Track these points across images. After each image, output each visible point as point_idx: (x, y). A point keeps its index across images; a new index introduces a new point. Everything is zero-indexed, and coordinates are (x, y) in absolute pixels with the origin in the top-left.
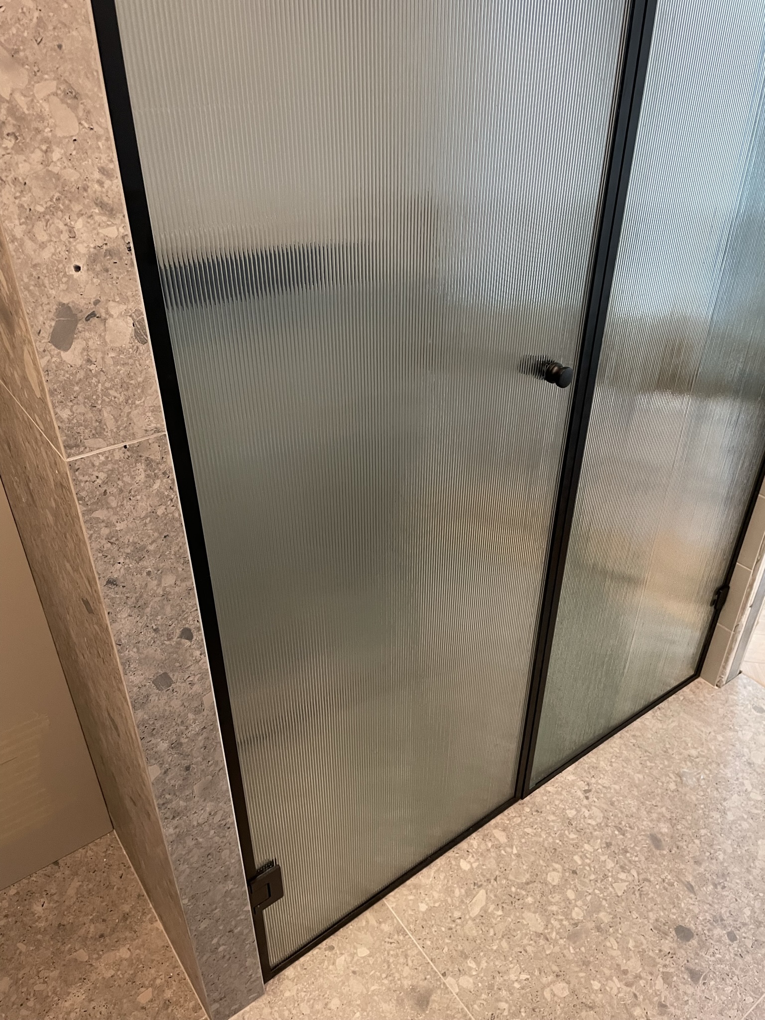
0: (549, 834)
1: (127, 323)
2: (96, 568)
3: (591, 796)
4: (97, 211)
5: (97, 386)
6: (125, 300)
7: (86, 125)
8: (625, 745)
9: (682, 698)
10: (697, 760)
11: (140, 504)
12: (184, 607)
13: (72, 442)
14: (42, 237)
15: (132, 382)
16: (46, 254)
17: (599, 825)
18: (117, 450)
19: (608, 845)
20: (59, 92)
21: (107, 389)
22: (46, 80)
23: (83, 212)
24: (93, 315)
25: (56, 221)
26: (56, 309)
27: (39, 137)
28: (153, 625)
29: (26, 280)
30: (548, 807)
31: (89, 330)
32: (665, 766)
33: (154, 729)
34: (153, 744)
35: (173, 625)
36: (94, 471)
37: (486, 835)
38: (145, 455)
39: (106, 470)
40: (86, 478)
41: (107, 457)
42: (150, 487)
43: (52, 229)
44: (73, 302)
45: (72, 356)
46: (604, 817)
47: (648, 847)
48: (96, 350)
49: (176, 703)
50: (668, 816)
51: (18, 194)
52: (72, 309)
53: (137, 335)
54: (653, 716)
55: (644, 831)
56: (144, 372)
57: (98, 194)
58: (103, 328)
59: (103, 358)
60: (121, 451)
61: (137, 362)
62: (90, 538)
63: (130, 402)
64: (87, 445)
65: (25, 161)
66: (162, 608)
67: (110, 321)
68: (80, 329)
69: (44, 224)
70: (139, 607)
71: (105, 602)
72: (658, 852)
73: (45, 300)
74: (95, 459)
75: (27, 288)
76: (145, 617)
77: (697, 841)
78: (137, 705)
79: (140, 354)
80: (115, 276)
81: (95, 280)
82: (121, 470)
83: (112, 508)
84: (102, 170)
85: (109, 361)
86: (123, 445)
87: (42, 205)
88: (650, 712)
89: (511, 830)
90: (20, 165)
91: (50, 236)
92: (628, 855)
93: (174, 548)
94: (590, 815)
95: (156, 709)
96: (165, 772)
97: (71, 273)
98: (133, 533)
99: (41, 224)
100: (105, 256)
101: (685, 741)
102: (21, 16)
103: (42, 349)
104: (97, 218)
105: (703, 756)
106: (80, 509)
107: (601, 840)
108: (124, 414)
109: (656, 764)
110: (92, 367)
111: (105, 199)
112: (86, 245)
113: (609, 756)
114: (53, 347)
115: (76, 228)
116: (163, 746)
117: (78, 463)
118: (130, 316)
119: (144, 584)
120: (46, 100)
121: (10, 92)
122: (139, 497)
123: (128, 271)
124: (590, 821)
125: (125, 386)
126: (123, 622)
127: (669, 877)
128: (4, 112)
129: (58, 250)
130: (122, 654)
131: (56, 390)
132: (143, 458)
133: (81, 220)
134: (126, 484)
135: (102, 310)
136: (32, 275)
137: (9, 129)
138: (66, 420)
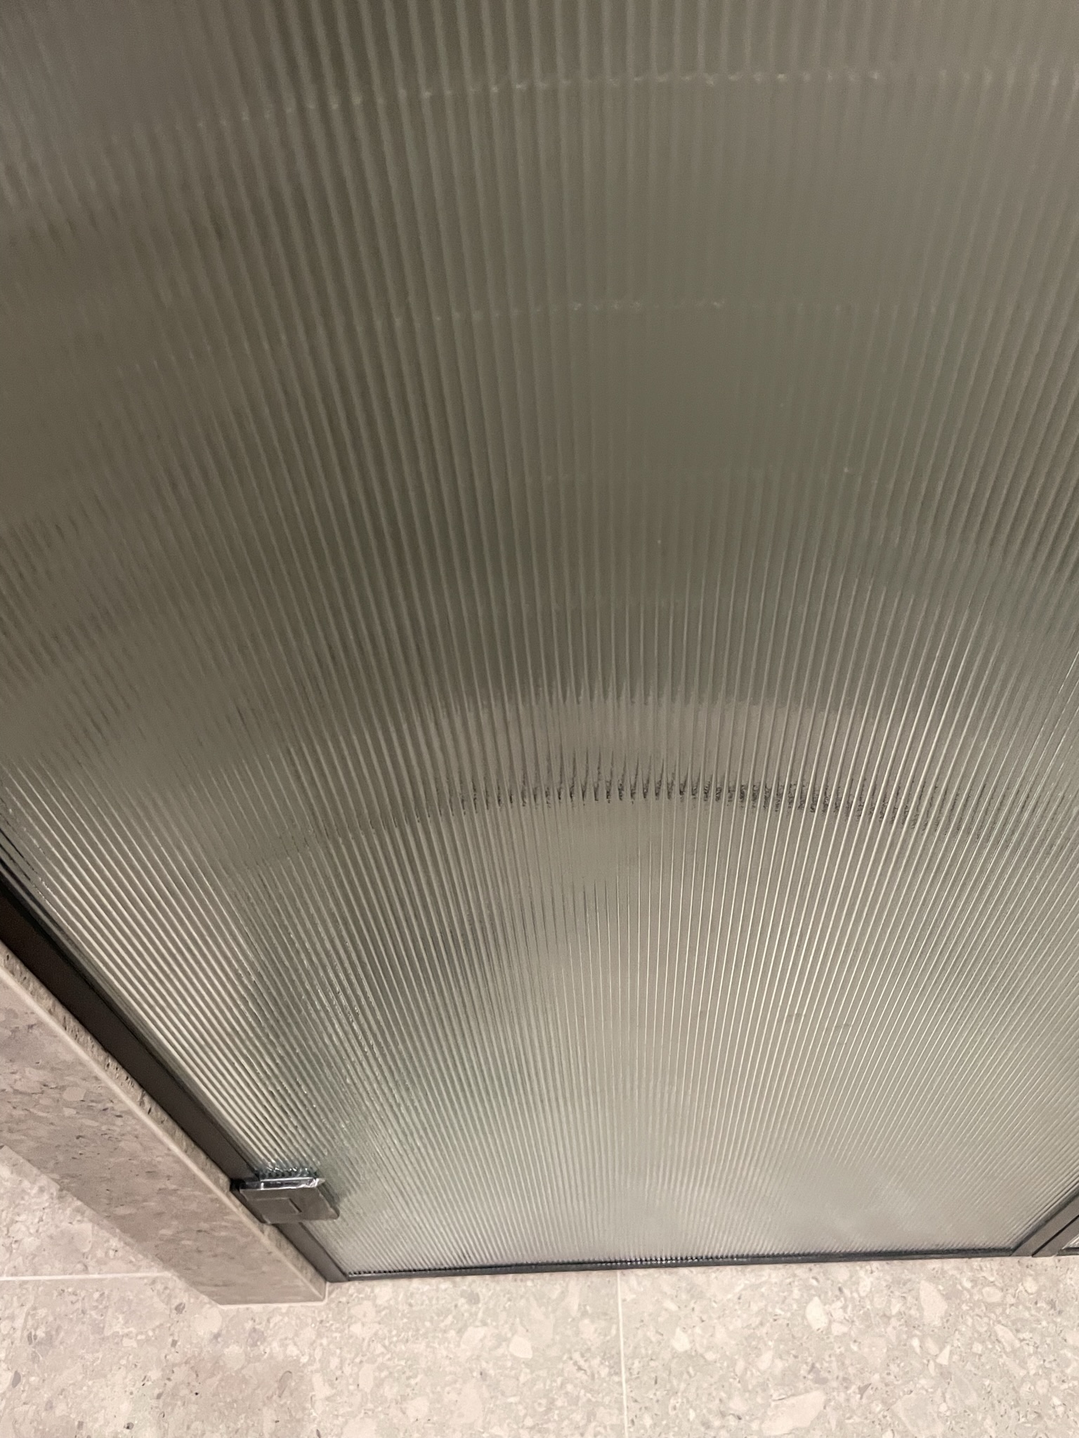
37: (899, 1282)
89: (965, 1307)
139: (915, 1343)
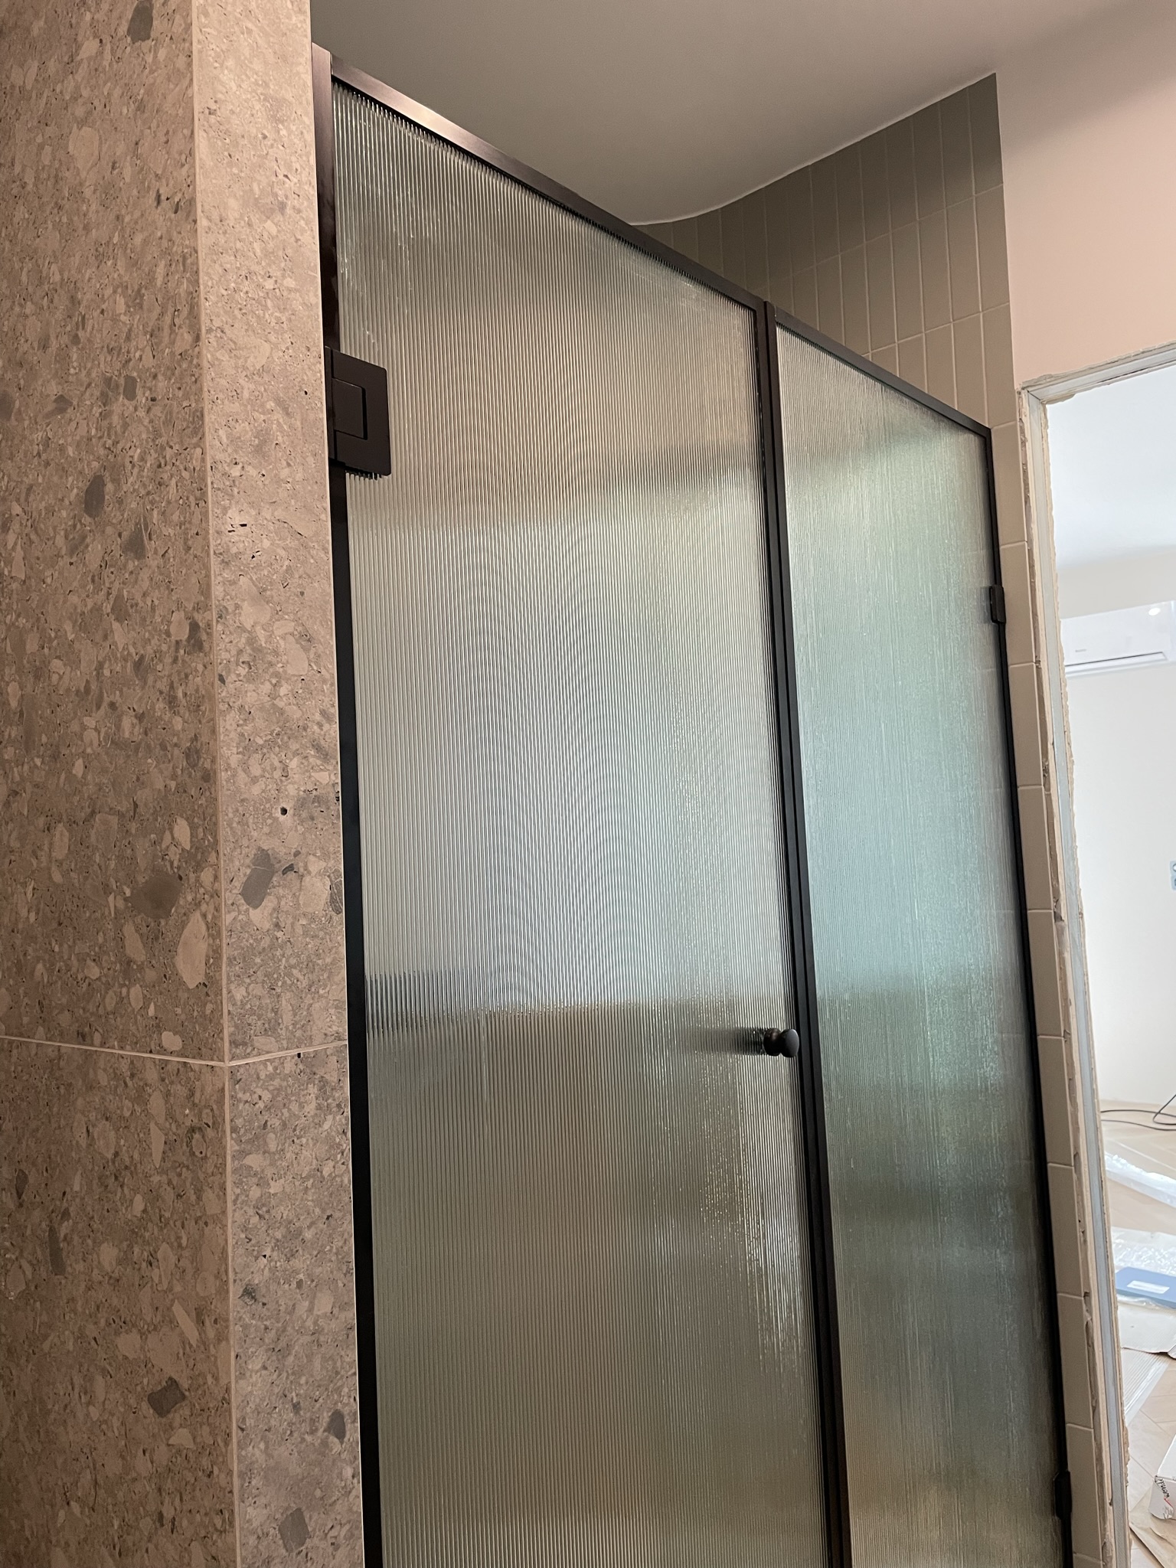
1: (324, 884)
2: (233, 1260)
4: (312, 753)
5: (280, 960)
6: (326, 856)
7: (315, 668)
11: (304, 1152)
12: (339, 1364)
13: (239, 1038)
14: (256, 770)
15: (320, 962)
16: (256, 790)
18: (289, 1059)
20: (296, 633)
21: (292, 967)
22: (286, 620)
23: (300, 752)
24: (291, 868)
25: (273, 756)
26: (255, 855)
27: (271, 670)
28: (294, 1394)
29: (230, 815)
31: (285, 886)
35: (321, 1400)
36: (257, 1086)
38: (321, 1072)
39: (271, 1088)
40: (247, 1097)
41: (276, 1068)
42: (320, 1126)
43: (267, 764)
44: (273, 848)
45: (260, 917)
48: (287, 913)
51: (241, 722)
52: (271, 857)
53: (333, 901)
56: (334, 950)
57: (316, 737)
58: (298, 885)
59: (293, 924)
60: (293, 1061)
61: (328, 937)
62: (235, 1202)
63: (313, 990)
64: (256, 1044)
65: (254, 691)
66: (310, 1357)
67: (307, 879)
68: (275, 883)
69: (260, 757)
70: (280, 1351)
71: (236, 1330)
73: (245, 842)
74: (262, 1067)
75: (230, 825)
76: (284, 1375)
79: (332, 927)
80: (320, 826)
81: (299, 827)
82: (289, 1091)
83: (269, 1153)
84: (323, 713)
85: (299, 931)
86: (295, 1052)
87: (261, 737)
90: (249, 694)
91: (264, 770)
93: (337, 1242)
97: (277, 815)
98: (289, 1203)
99: (258, 756)
100: (313, 803)
102: (273, 562)
103: (230, 902)
104: (311, 760)
106: (231, 1146)
108: (305, 1006)
110: (279, 934)
111: (322, 742)
112: (296, 786)
114: (243, 901)
115: (290, 767)
117: (242, 1070)
118: (329, 876)
119: (291, 1304)
120: (283, 638)
121: (252, 623)
122: (304, 1140)
123: (333, 823)
125: (310, 966)
126: (254, 1379)
128: (243, 640)
129: (268, 788)
130: (243, 1453)
131: (235, 959)
132: (317, 1077)
133: (295, 759)
134: (293, 1115)
135: (301, 864)
136: (237, 810)
137: (245, 658)
138: (239, 1003)
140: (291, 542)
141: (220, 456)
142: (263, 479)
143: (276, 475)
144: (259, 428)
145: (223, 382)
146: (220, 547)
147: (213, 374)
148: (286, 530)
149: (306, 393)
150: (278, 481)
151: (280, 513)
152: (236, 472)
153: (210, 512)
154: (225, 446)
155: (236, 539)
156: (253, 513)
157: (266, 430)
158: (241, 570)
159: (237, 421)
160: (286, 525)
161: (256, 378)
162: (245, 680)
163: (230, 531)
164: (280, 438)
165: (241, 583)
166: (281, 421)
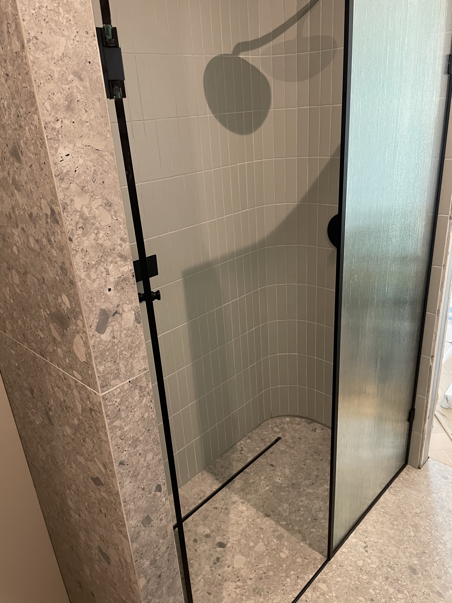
0: (351, 579)
1: (132, 314)
2: (114, 455)
3: (368, 550)
4: (119, 259)
5: (117, 350)
6: (131, 302)
7: (115, 218)
8: (379, 514)
9: (402, 479)
10: (421, 515)
11: (136, 413)
12: (157, 472)
13: (104, 384)
14: (93, 276)
15: (134, 345)
16: (95, 285)
17: (378, 567)
18: (126, 384)
19: (387, 578)
20: (103, 204)
21: (122, 351)
22: (97, 199)
23: (113, 261)
24: (116, 313)
25: (100, 267)
26: (99, 313)
27: (94, 227)
28: (142, 486)
29: (86, 300)
30: (346, 562)
31: (114, 321)
32: (405, 522)
33: (142, 553)
34: (142, 564)
35: (152, 484)
36: (114, 398)
37: (314, 588)
38: (139, 384)
39: (119, 397)
40: (111, 403)
41: (121, 389)
42: (141, 402)
43: (99, 271)
44: (107, 307)
45: (105, 337)
46: (379, 561)
47: (410, 575)
48: (117, 331)
49: (153, 534)
50: (415, 553)
51: (83, 257)
52: (107, 311)
53: (137, 320)
54: (389, 493)
55: (405, 565)
56: (139, 339)
57: (120, 251)
58: (120, 319)
59: (120, 335)
60: (128, 384)
61: (136, 334)
62: (111, 438)
63: (132, 356)
64: (111, 384)
65: (87, 240)
66: (147, 474)
67: (124, 314)
68: (110, 321)
69: (95, 269)
70: (135, 476)
71: (118, 476)
72: (416, 576)
73: (94, 309)
74: (115, 391)
75: (86, 304)
76: (138, 482)
77: (435, 565)
78: (134, 540)
79: (137, 329)
80: (126, 291)
81: (117, 294)
82: (127, 395)
83: (122, 418)
84: (122, 239)
85: (123, 336)
86: (128, 381)
87: (94, 260)
88: (387, 490)
89: (329, 581)
90: (85, 242)
91: (97, 275)
92: (400, 582)
93: (153, 437)
94: (371, 562)
95: (143, 540)
96: (148, 581)
97: (107, 293)
98: (132, 431)
99: (94, 270)
100: (122, 281)
101: (411, 505)
102: (86, 171)
103: (92, 335)
104: (119, 263)
105: (424, 512)
106: (107, 421)
107: (382, 576)
108: (129, 363)
109: (399, 522)
110: (115, 340)
111: (123, 253)
112: (114, 277)
113: (372, 522)
114: (97, 333)
115: (110, 269)
116: (147, 563)
117: (107, 395)
118: (133, 310)
119: (137, 461)
120: (97, 208)
121: (81, 207)
122: (135, 409)
124: (372, 566)
125: (130, 348)
126: (127, 487)
127: (426, 590)
128: (78, 217)
129: (101, 282)
130: (126, 508)
131: (97, 356)
132: (138, 386)
133: (112, 265)
134: (130, 403)
135: (121, 310)
136: (88, 297)
137: (80, 225)
138: (102, 372)
139: (327, 597)
140: (94, 156)
141: (48, 119)
142: (73, 124)
143: (80, 120)
144: (67, 94)
145: (42, 72)
146: (57, 172)
147: (36, 69)
148: (90, 150)
149: (90, 62)
150: (82, 123)
151: (85, 142)
152: (58, 125)
153: (49, 154)
154: (50, 112)
155: (65, 164)
156: (71, 146)
157: (71, 94)
158: (71, 181)
159: (54, 94)
160: (90, 147)
161: (60, 62)
162: (82, 236)
163: (61, 161)
164: (79, 97)
165: (71, 187)
166: (78, 85)
